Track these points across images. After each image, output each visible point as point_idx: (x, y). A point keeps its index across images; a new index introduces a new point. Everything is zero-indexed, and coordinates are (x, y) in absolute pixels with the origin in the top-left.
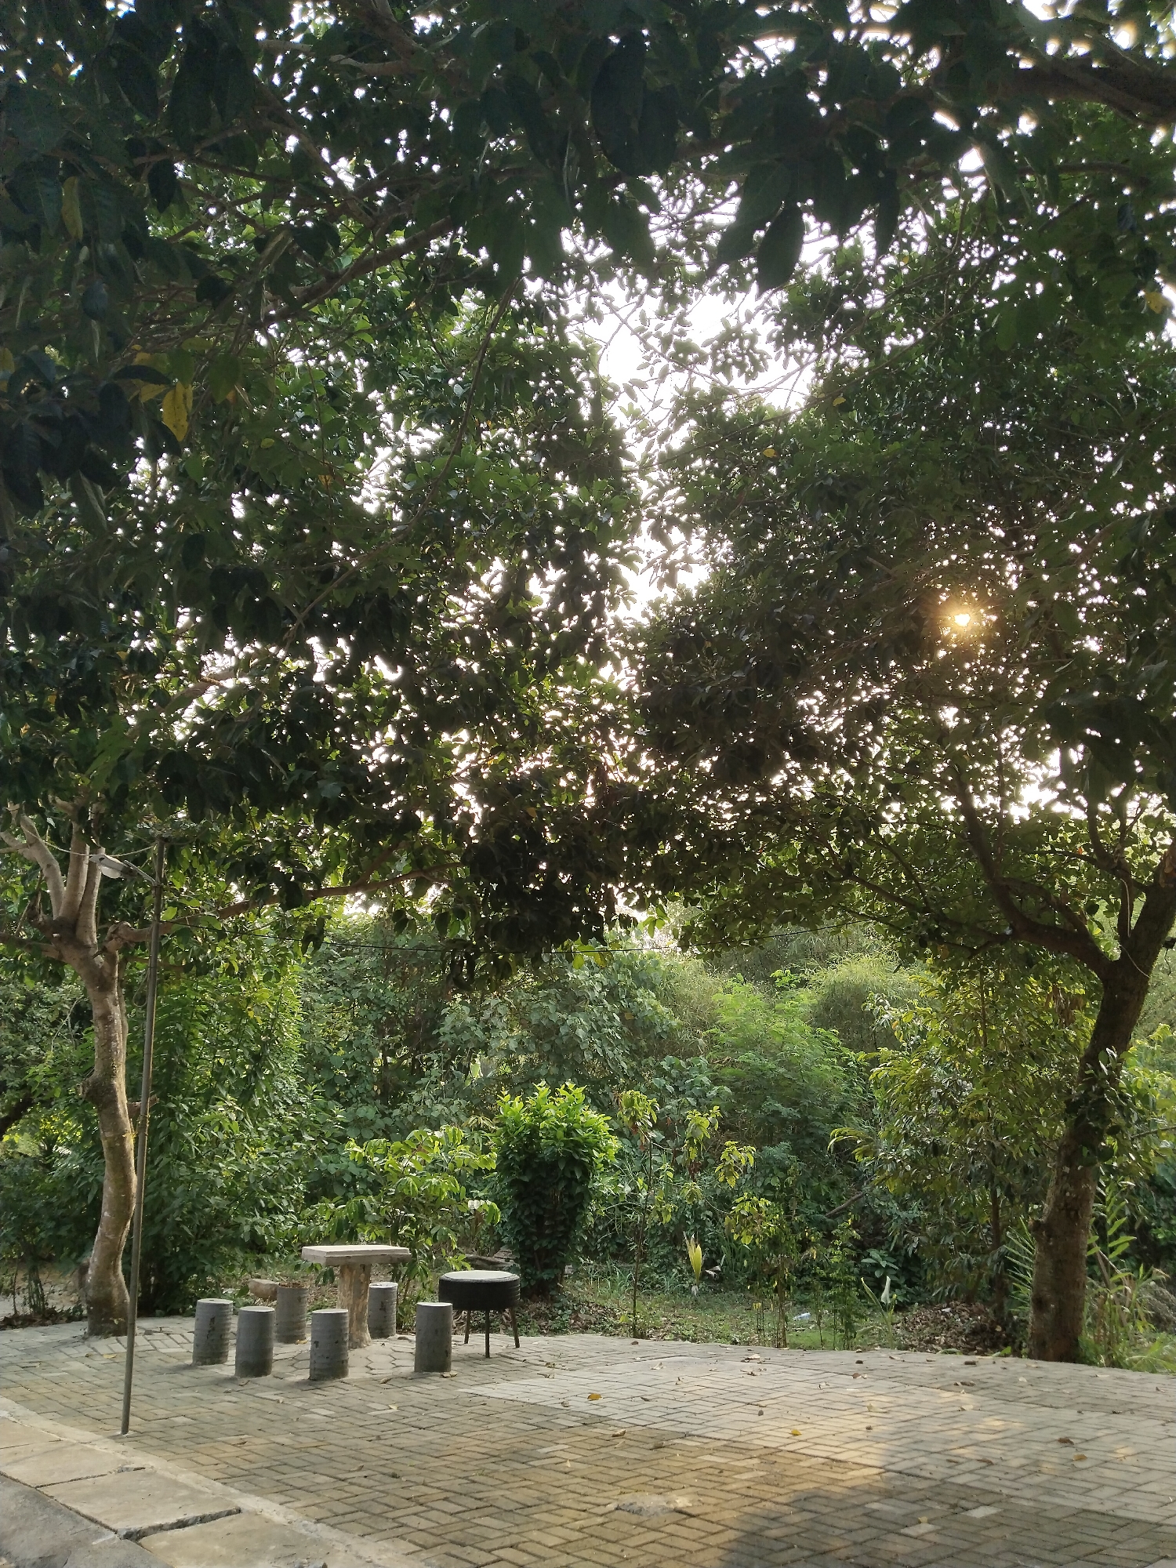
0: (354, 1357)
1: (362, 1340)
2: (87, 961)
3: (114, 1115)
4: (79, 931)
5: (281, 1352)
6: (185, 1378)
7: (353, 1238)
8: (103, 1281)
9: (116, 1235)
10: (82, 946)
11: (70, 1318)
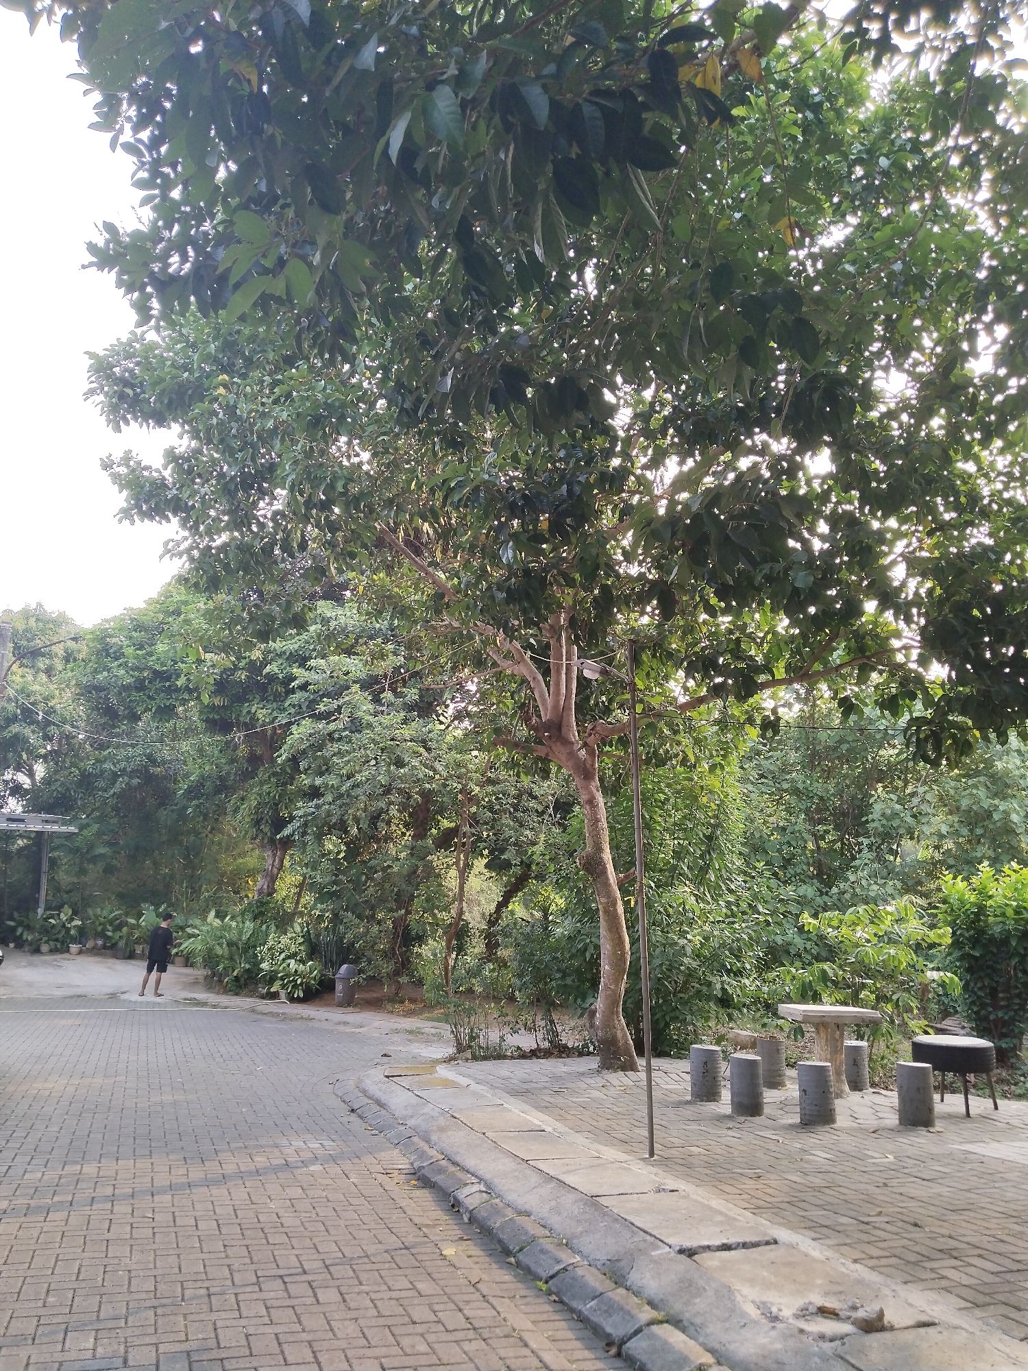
0: (840, 1105)
1: (842, 1091)
2: (572, 755)
3: (606, 884)
4: (564, 730)
5: (770, 1096)
6: (689, 1111)
7: (816, 998)
8: (608, 1023)
9: (617, 985)
10: (567, 743)
11: (582, 1053)
